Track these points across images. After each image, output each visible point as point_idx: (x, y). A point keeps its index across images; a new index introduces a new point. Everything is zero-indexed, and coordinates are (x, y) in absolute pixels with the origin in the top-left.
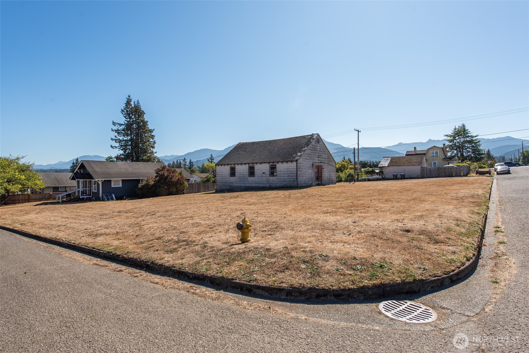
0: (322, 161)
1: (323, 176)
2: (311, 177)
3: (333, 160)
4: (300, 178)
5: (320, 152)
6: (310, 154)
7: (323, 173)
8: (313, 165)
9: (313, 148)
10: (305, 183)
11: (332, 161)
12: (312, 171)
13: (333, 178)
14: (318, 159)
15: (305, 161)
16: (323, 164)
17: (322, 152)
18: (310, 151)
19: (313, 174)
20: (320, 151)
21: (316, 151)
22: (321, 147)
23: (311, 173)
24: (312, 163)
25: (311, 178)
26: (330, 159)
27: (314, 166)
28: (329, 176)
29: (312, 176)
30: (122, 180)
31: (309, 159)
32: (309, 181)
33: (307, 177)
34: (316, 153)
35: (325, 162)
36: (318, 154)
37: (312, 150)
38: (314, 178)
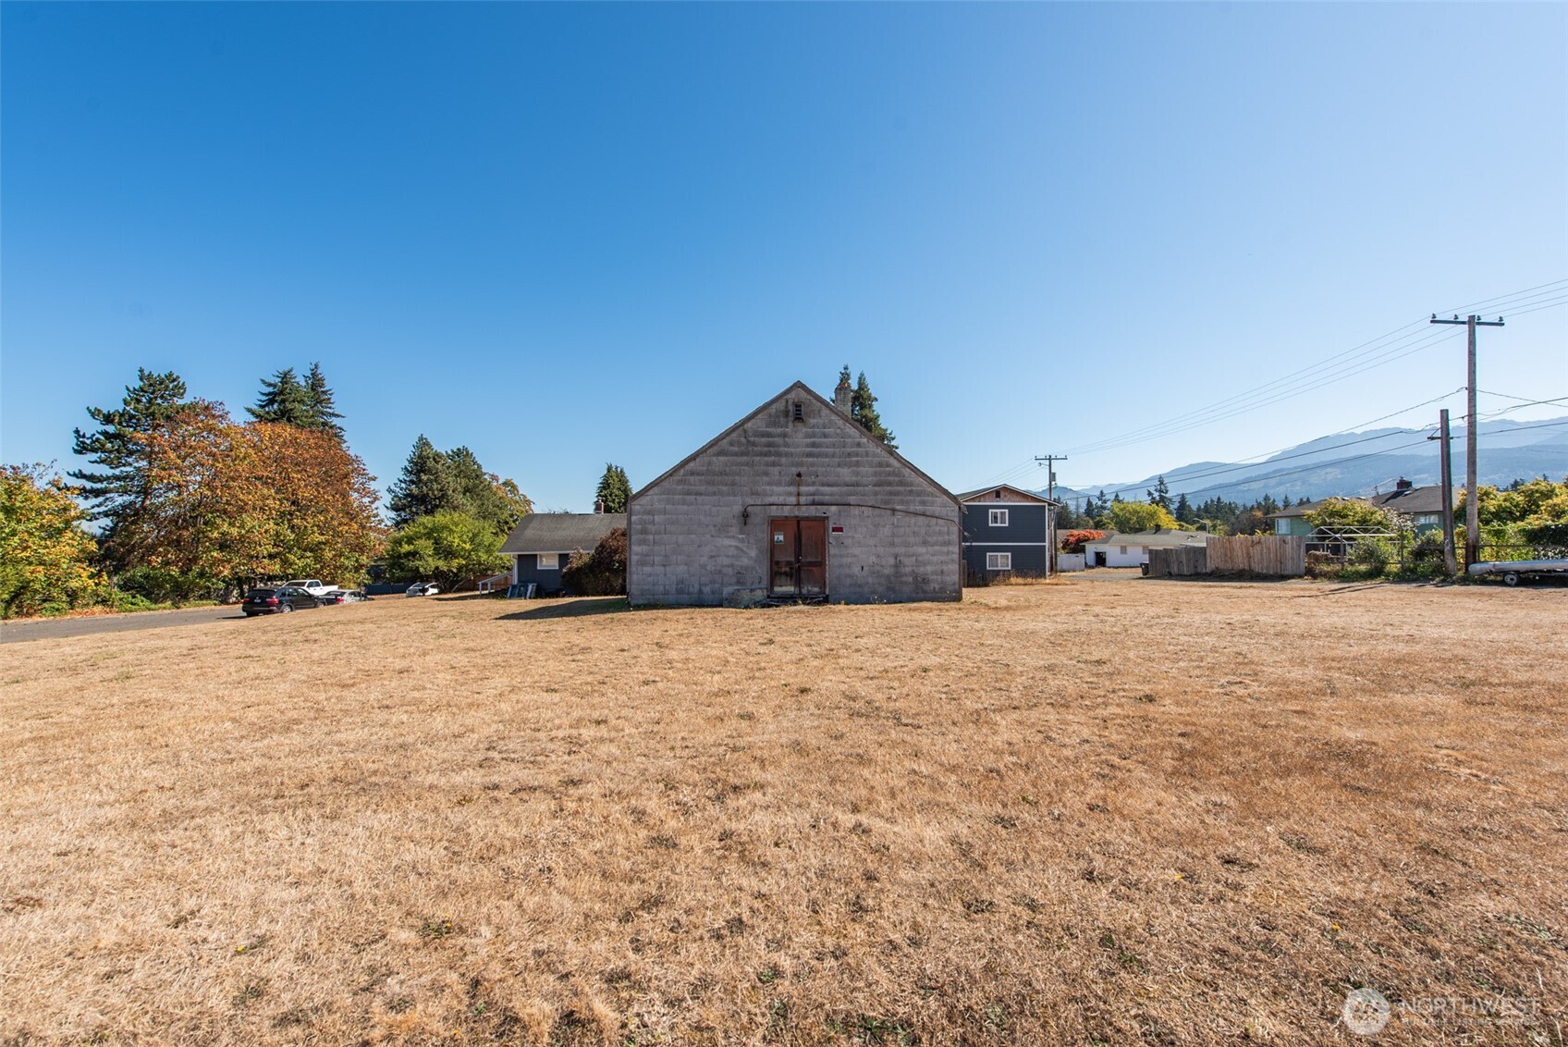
0: (826, 499)
1: (831, 562)
2: (732, 565)
3: (931, 489)
4: (647, 569)
5: (811, 459)
6: (722, 473)
7: (832, 550)
8: (745, 516)
9: (754, 444)
10: (680, 591)
11: (919, 494)
12: (742, 541)
13: (929, 568)
14: (793, 489)
15: (684, 503)
16: (833, 508)
17: (833, 456)
18: (722, 458)
19: (753, 553)
20: (810, 455)
21: (778, 454)
22: (825, 436)
23: (732, 551)
24: (738, 509)
25: (730, 571)
26: (901, 483)
27: (753, 520)
28: (892, 561)
29: (745, 561)
30: (560, 555)
31: (714, 494)
32: (713, 582)
33: (703, 566)
34: (774, 464)
35: (852, 499)
36: (795, 470)
37: (742, 454)
38: (763, 571)
